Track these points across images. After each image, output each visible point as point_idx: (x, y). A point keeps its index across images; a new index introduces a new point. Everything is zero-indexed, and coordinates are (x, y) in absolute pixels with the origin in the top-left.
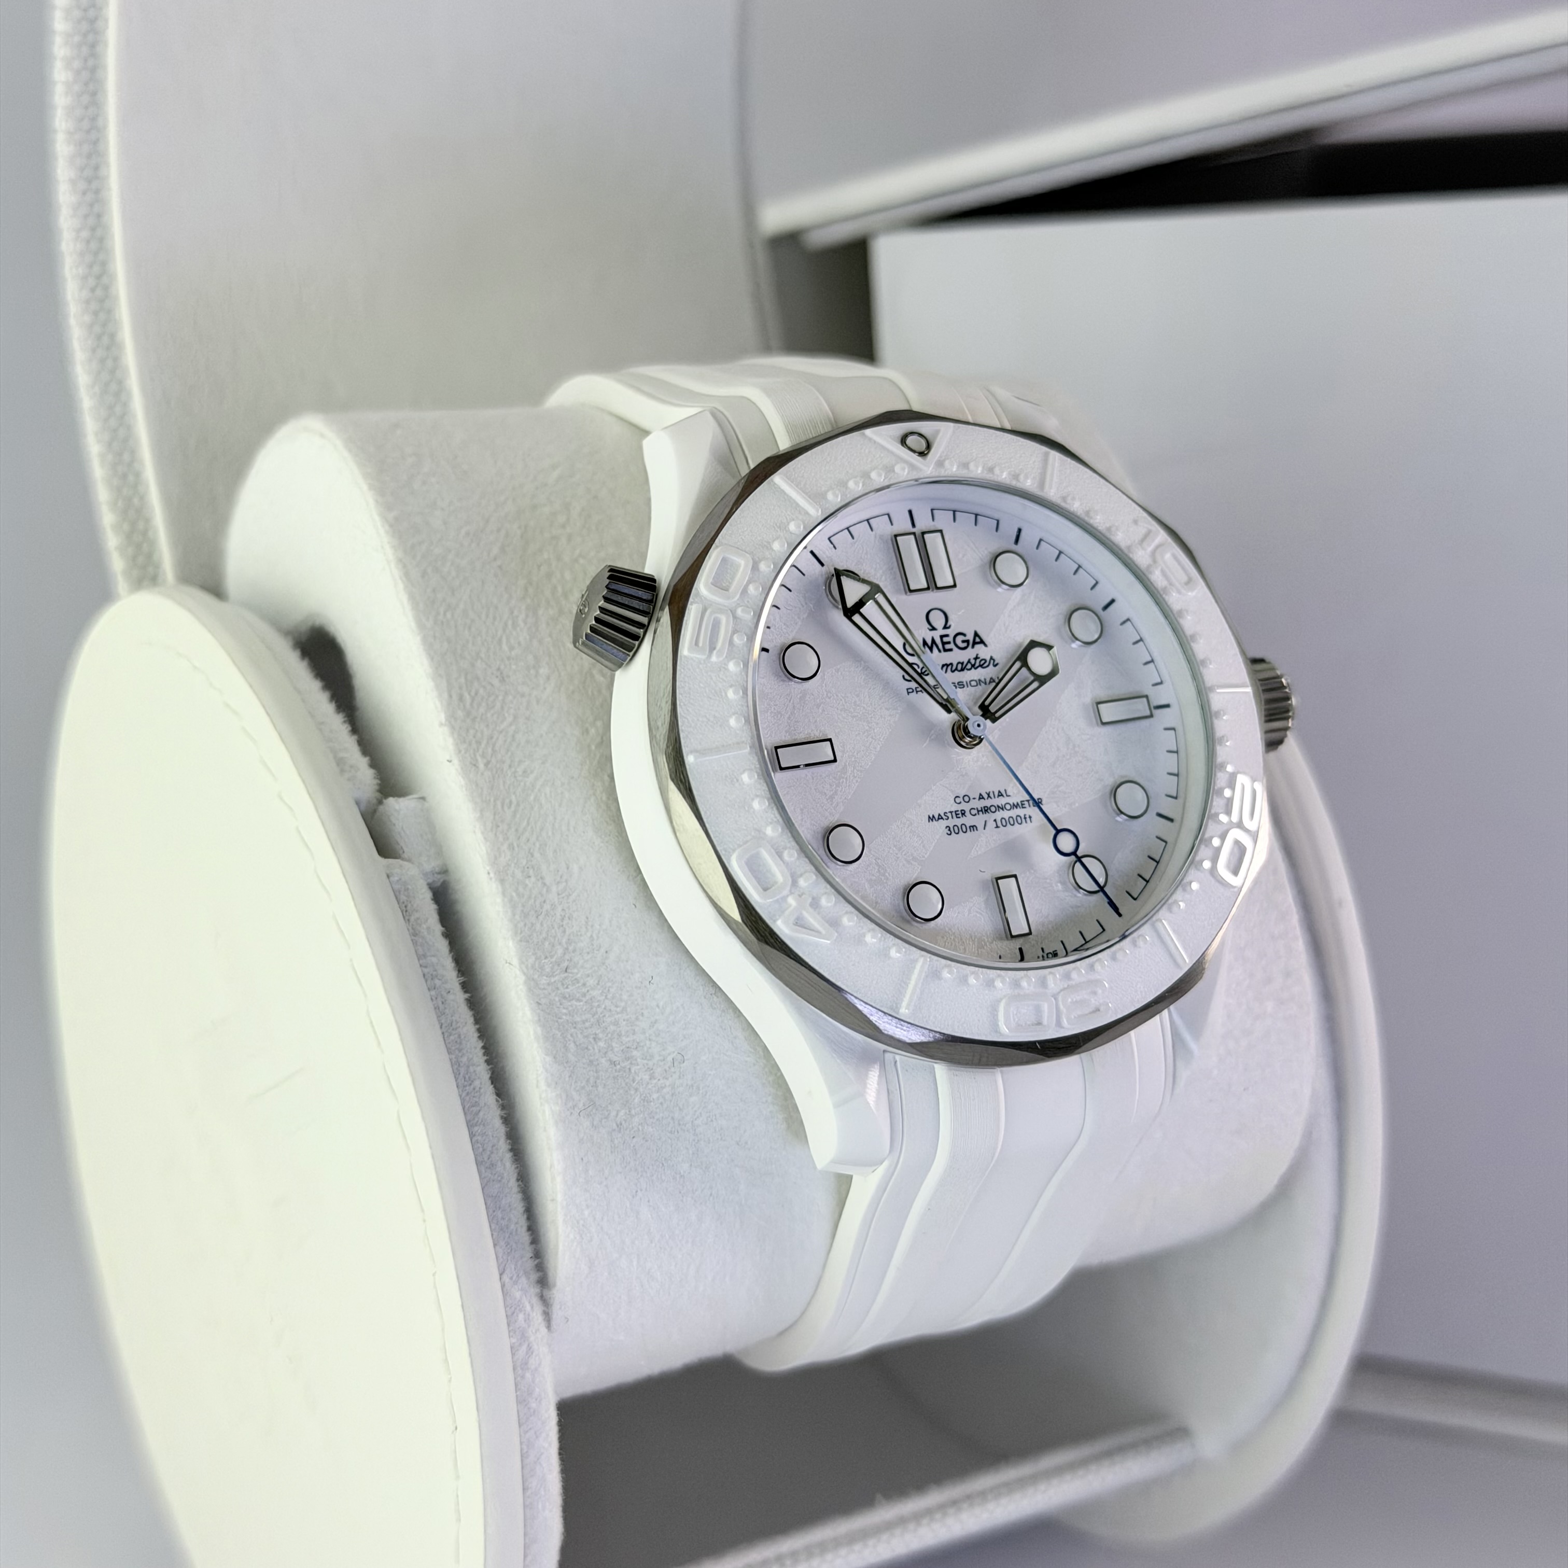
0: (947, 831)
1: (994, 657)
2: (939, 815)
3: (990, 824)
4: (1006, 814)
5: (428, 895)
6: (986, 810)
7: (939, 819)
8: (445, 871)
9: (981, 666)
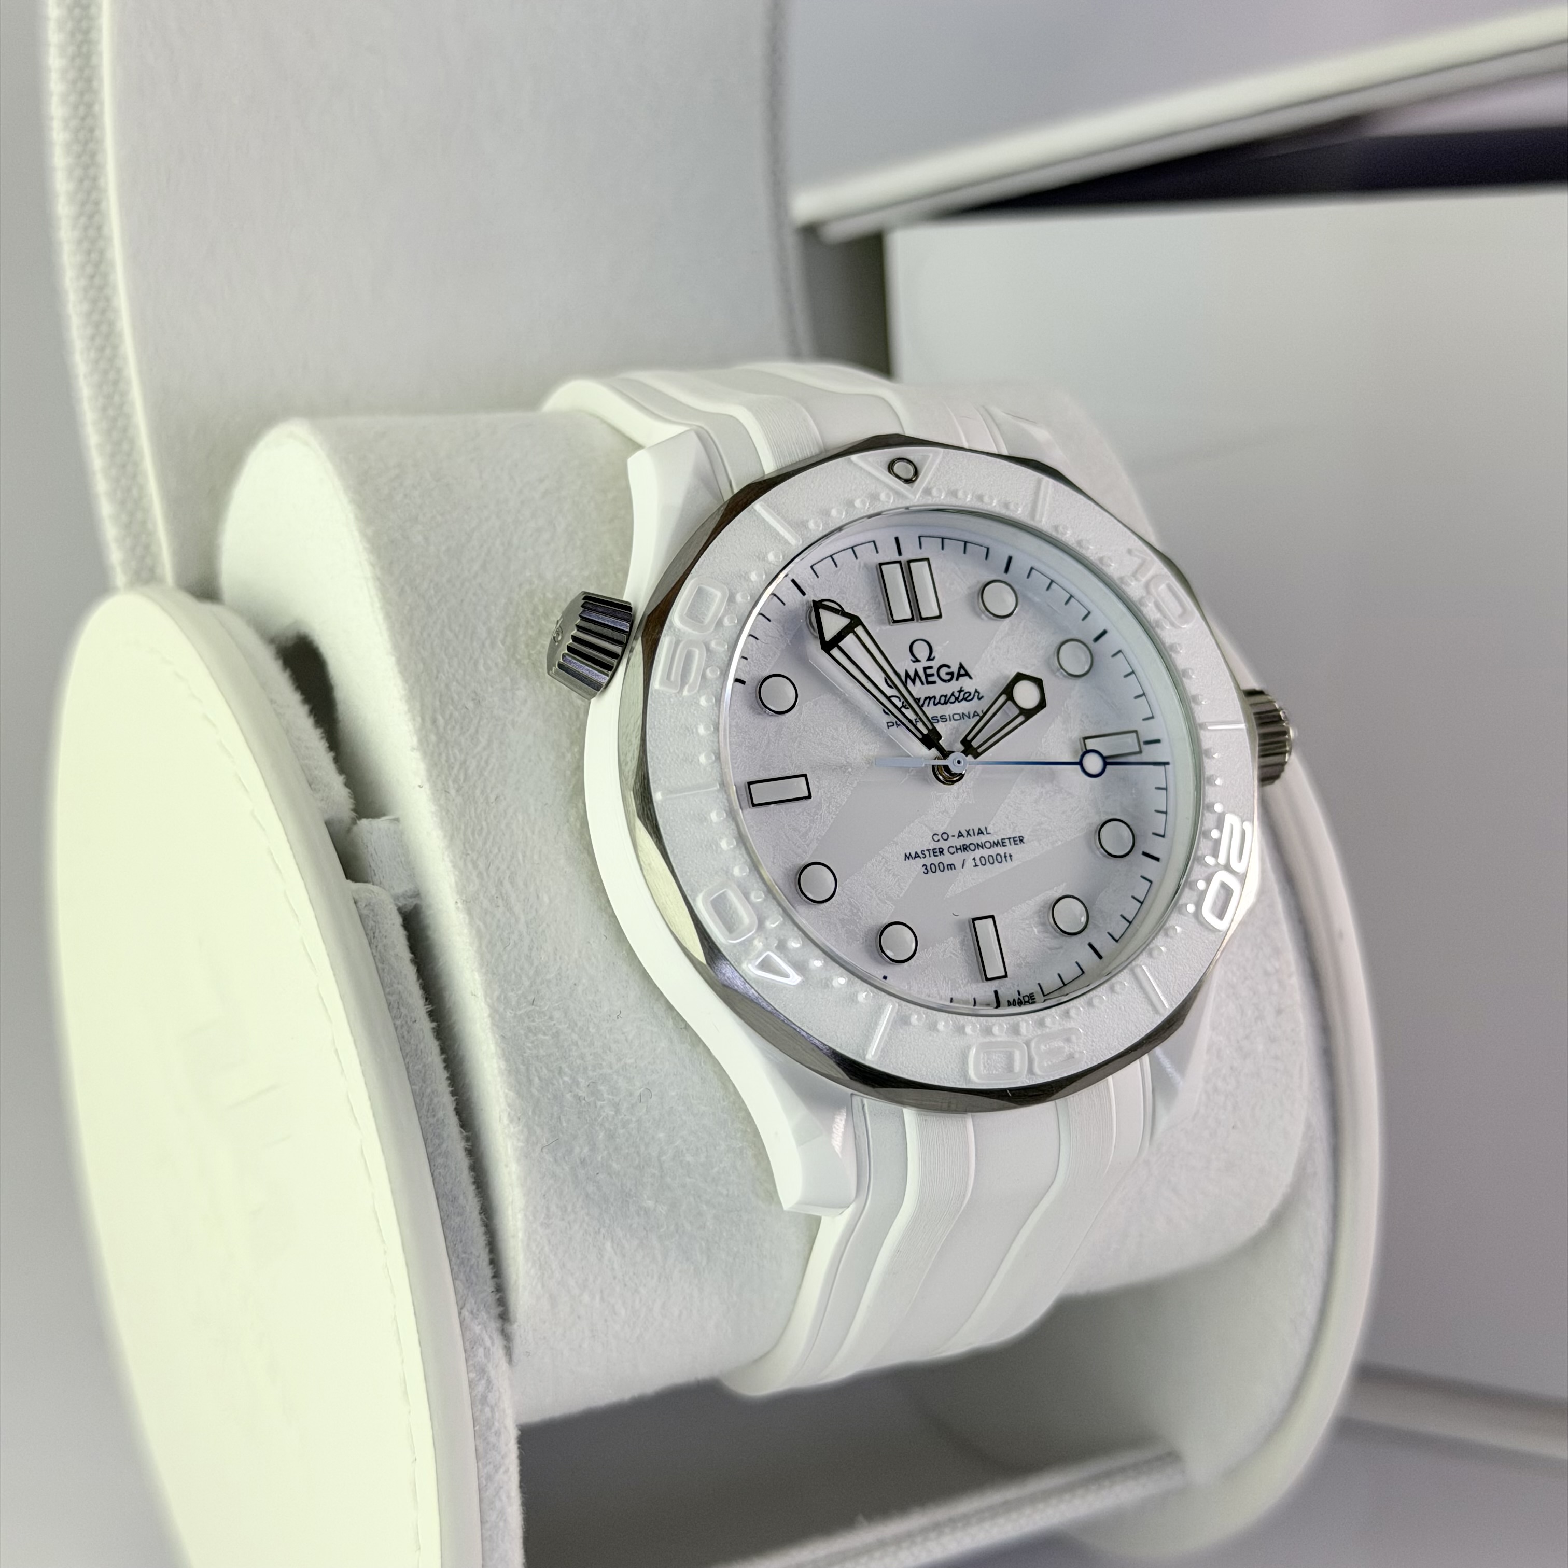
0: (923, 869)
1: (979, 690)
2: (916, 853)
3: (970, 863)
4: (985, 852)
5: (398, 920)
6: (965, 848)
7: (915, 857)
8: (417, 895)
9: (965, 699)
